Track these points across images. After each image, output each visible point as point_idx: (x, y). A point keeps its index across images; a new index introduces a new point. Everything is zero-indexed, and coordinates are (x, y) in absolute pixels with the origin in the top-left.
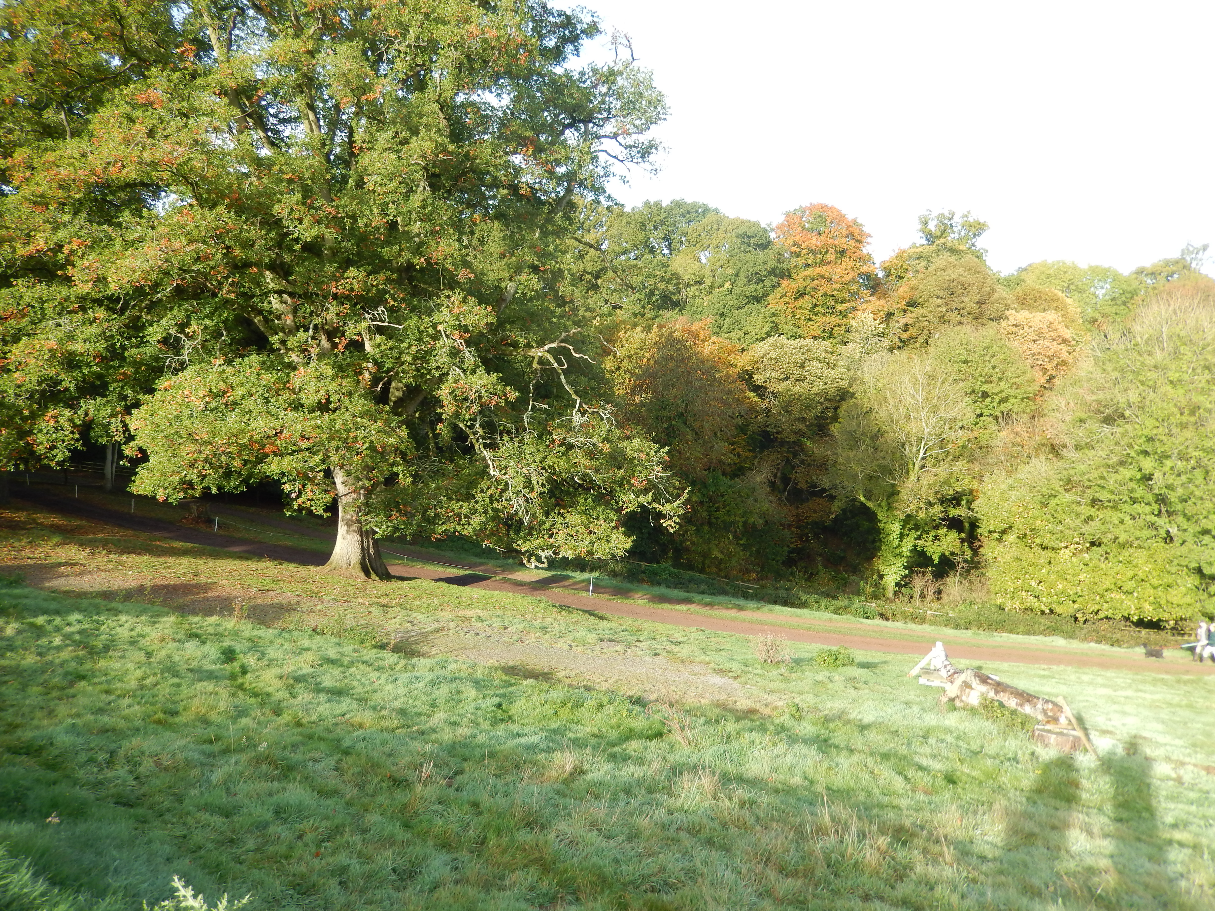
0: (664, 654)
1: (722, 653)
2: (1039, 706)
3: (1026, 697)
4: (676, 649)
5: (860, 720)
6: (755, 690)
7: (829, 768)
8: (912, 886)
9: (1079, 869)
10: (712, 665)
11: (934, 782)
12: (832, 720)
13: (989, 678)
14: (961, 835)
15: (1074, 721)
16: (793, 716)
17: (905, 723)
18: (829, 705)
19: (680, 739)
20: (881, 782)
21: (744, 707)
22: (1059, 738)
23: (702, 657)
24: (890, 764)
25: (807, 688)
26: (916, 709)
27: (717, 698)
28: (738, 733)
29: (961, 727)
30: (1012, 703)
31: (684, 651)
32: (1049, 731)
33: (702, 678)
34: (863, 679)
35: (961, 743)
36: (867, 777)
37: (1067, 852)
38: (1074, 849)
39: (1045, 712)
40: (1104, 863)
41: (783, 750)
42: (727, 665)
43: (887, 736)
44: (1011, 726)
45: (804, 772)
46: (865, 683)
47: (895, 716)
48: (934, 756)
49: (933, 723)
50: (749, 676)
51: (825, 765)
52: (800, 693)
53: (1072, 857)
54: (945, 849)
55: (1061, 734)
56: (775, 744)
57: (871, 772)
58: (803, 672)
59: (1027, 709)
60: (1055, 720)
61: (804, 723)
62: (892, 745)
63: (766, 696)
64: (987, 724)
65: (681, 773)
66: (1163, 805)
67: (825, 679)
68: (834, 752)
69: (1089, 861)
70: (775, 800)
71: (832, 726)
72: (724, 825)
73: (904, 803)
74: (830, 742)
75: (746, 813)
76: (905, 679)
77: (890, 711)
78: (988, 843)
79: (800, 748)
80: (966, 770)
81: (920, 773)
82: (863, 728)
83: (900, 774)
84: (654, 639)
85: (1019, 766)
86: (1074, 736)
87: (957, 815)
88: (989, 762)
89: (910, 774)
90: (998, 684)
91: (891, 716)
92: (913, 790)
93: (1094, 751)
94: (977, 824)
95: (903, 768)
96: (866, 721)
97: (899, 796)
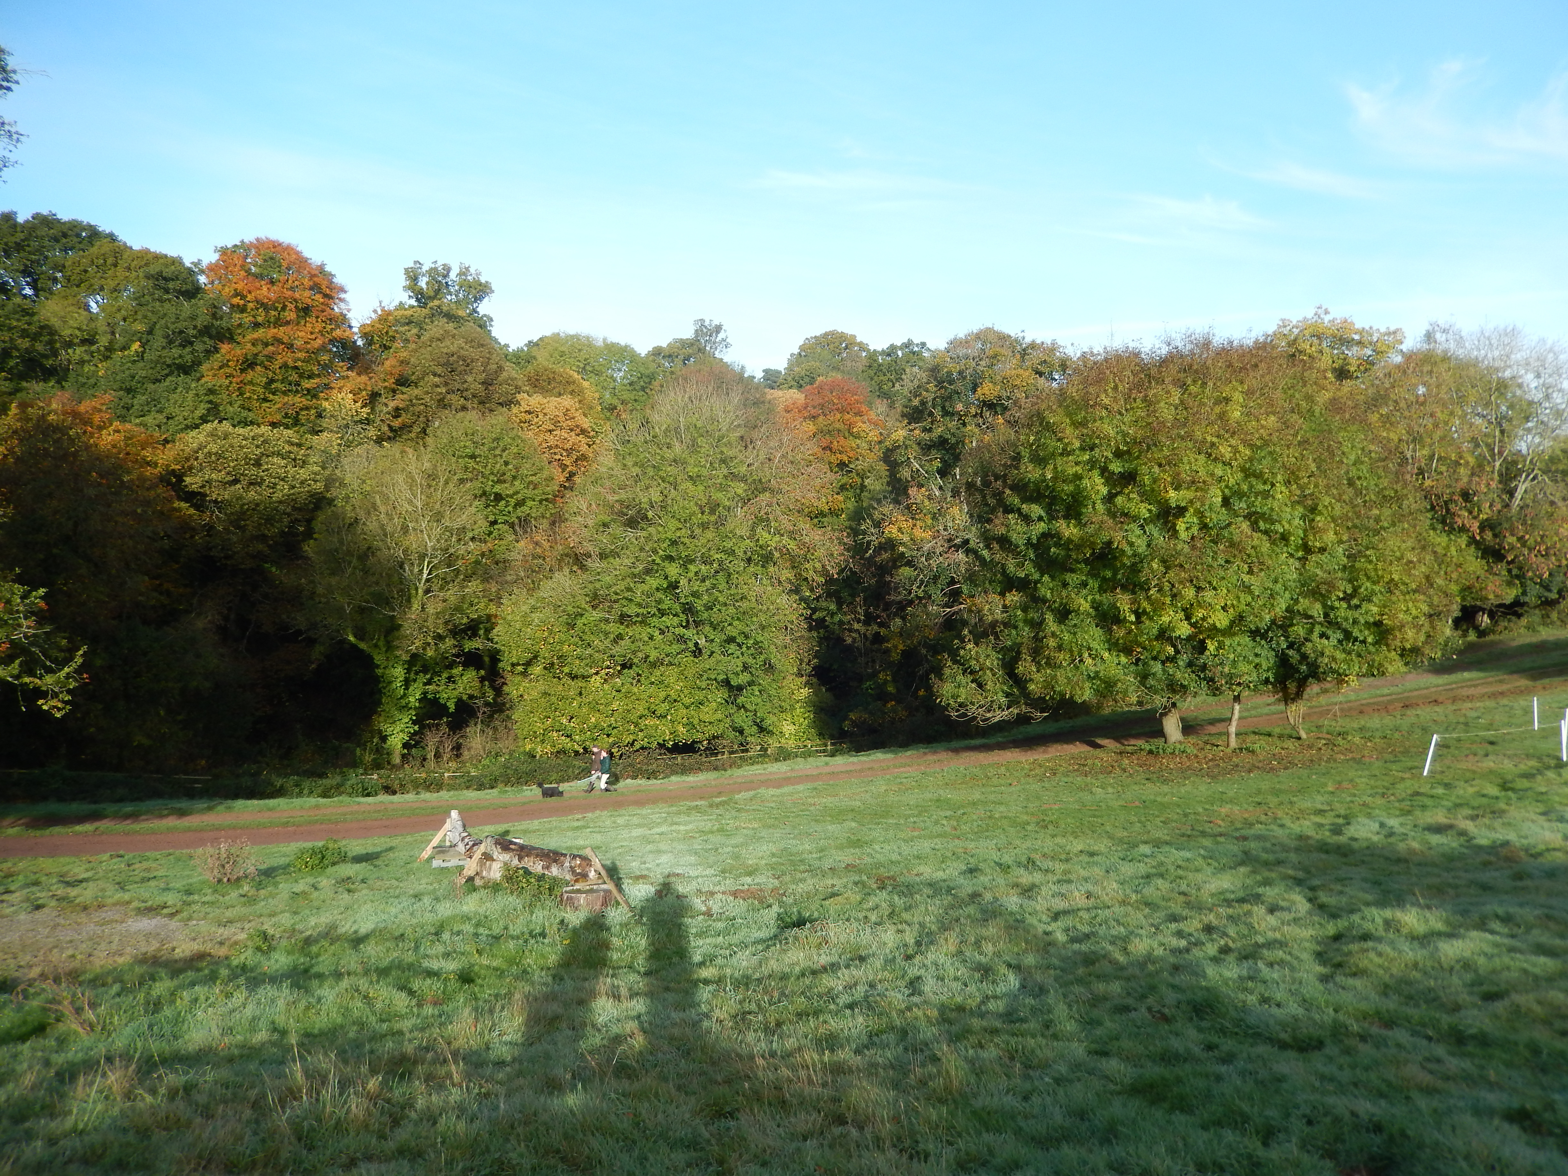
0: (53, 903)
1: (153, 883)
2: (567, 864)
3: (553, 856)
4: (73, 892)
5: (356, 932)
6: (204, 927)
7: (307, 1008)
8: (410, 1128)
9: (605, 1042)
10: (135, 904)
11: (446, 986)
12: (316, 941)
13: (512, 843)
14: (474, 1043)
15: (603, 873)
16: (258, 949)
17: (414, 921)
18: (313, 921)
19: (75, 1026)
20: (379, 1006)
21: (188, 953)
22: (590, 897)
23: (119, 896)
24: (390, 979)
25: (281, 906)
26: (426, 900)
27: (144, 950)
28: (172, 994)
29: (481, 911)
30: (537, 867)
31: (86, 894)
32: (579, 891)
33: (119, 927)
34: (360, 877)
35: (481, 930)
36: (360, 1004)
37: (594, 1026)
38: (601, 1020)
39: (572, 869)
40: (631, 1026)
41: (242, 999)
42: (159, 900)
43: (388, 944)
44: (537, 896)
45: (273, 1023)
46: (363, 881)
47: (401, 916)
48: (447, 955)
49: (449, 913)
50: (195, 907)
51: (302, 1005)
52: (272, 915)
53: (599, 1030)
54: (453, 1067)
56: (229, 995)
57: (366, 997)
58: (276, 885)
59: (555, 871)
60: (584, 876)
61: (275, 955)
62: (395, 954)
63: (221, 930)
64: (510, 899)
65: (73, 1078)
66: (693, 944)
67: (307, 889)
68: (315, 983)
69: (615, 1029)
70: (225, 1073)
71: (314, 949)
72: (144, 1133)
73: (406, 1025)
74: (313, 971)
75: (180, 1104)
76: (415, 865)
77: (393, 911)
78: (506, 1043)
79: (267, 991)
80: (485, 961)
81: (429, 981)
82: (357, 941)
83: (402, 988)
84: (36, 883)
85: (546, 941)
86: (605, 891)
87: (470, 1021)
88: (511, 944)
89: (416, 985)
90: (522, 848)
91: (396, 917)
92: (420, 1005)
93: (627, 902)
94: (494, 1025)
95: (408, 980)
96: (363, 931)
97: (402, 1017)
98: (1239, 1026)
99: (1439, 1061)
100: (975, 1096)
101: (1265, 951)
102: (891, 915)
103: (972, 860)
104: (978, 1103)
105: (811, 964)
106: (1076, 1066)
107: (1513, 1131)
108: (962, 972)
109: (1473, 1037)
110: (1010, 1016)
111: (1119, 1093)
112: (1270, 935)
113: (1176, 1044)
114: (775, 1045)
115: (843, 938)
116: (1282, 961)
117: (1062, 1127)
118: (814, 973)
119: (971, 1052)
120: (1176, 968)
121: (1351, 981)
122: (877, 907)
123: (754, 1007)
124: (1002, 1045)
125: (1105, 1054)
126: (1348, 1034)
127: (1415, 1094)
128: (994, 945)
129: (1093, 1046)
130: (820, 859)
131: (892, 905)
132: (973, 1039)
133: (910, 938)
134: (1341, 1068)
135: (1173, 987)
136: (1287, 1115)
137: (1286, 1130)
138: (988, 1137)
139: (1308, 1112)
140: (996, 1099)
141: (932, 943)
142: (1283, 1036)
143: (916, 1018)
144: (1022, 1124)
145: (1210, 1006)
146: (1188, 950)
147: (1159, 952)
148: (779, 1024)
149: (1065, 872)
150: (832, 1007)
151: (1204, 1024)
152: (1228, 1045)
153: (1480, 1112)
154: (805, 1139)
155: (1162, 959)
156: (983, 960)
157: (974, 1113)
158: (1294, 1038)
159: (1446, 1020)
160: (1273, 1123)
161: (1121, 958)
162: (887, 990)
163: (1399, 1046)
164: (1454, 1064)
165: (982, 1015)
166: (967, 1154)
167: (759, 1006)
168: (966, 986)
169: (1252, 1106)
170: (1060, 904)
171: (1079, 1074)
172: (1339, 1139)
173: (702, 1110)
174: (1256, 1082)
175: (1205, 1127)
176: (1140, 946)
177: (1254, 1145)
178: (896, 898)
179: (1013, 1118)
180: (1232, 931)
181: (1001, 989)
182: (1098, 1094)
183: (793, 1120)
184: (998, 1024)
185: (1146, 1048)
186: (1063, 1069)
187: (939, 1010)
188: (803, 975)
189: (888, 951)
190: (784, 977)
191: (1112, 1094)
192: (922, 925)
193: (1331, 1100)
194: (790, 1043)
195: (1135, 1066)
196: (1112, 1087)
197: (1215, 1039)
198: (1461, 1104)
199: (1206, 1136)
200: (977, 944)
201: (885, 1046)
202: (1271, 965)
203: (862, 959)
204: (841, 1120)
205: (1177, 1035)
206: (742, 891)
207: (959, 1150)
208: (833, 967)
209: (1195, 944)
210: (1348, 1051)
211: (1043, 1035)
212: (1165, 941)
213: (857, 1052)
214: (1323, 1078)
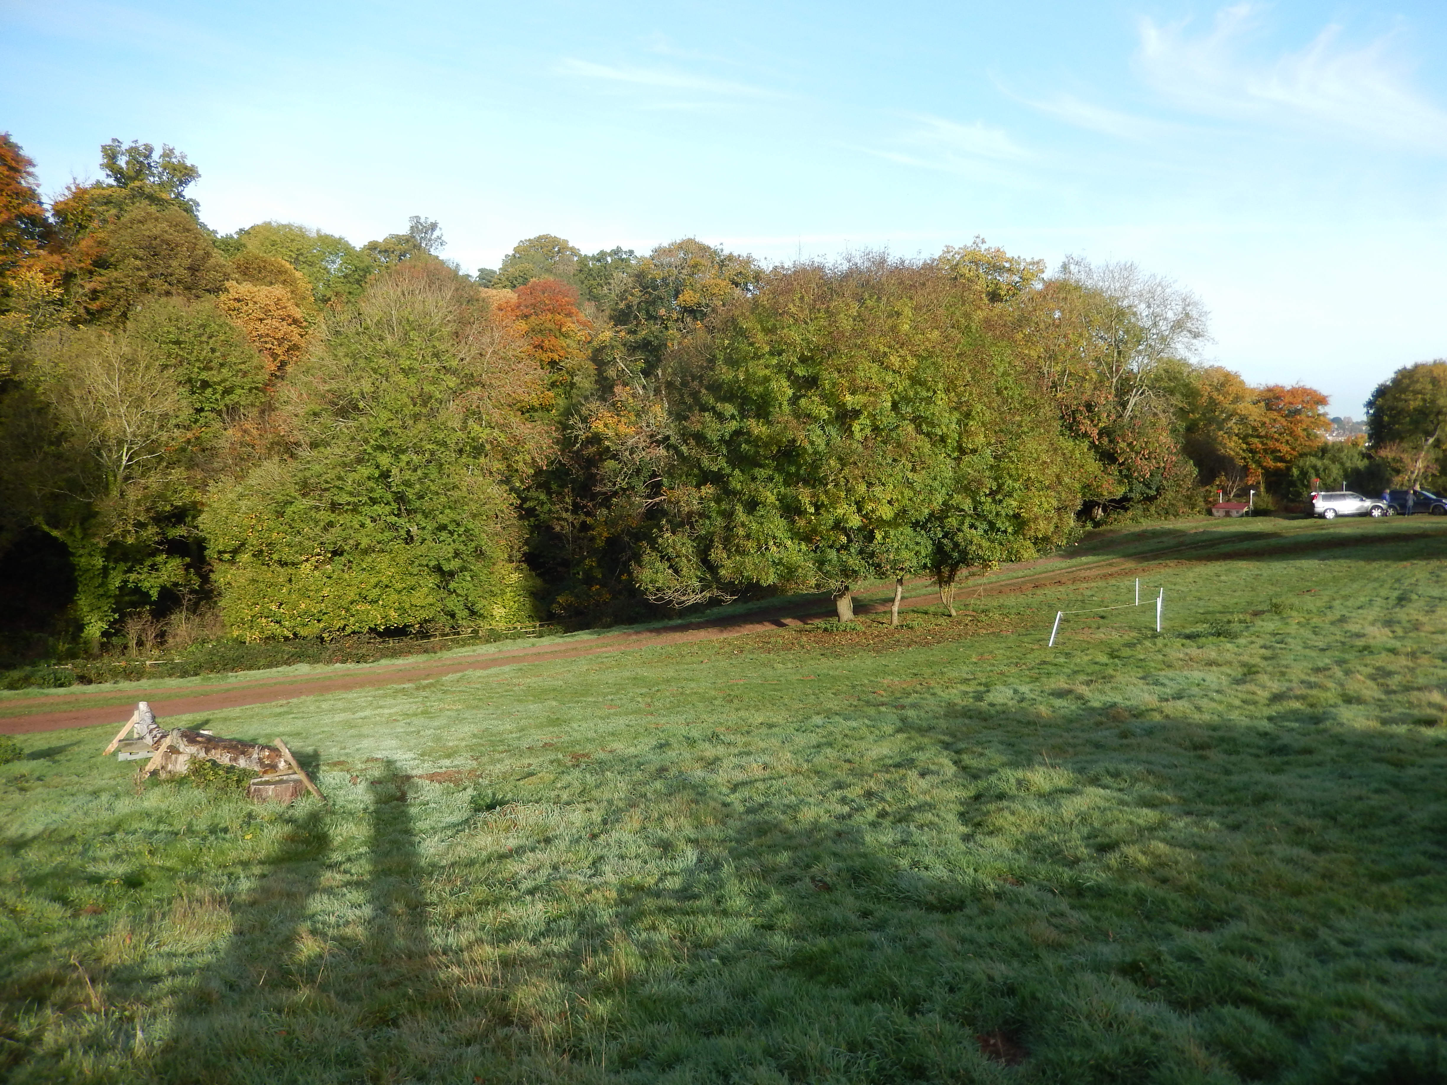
2: (255, 756)
3: (241, 748)
5: (23, 835)
11: (108, 892)
13: (199, 735)
14: (128, 958)
15: (294, 763)
17: (88, 821)
20: (28, 919)
22: (279, 788)
26: (104, 797)
29: (163, 806)
30: (225, 759)
32: (267, 783)
34: (36, 774)
35: (160, 827)
36: (5, 919)
37: (263, 929)
38: (271, 922)
39: (261, 761)
43: (52, 848)
44: (224, 789)
46: (39, 779)
47: (74, 816)
48: (117, 857)
49: (127, 810)
53: (268, 934)
55: (281, 782)
59: (242, 763)
60: (273, 767)
62: (59, 859)
64: (196, 792)
73: (55, 940)
76: (100, 759)
77: (66, 810)
78: (164, 956)
80: (157, 862)
81: (89, 889)
82: (20, 846)
83: (54, 899)
85: (228, 836)
86: (295, 781)
87: (126, 932)
88: (188, 843)
89: (73, 894)
90: (209, 739)
91: (68, 817)
92: (75, 915)
93: (319, 791)
94: (152, 935)
95: (65, 889)
96: (30, 834)
97: (51, 931)
98: (892, 891)
99: (1062, 915)
100: (644, 982)
101: (916, 815)
102: (581, 794)
103: (662, 735)
104: (646, 991)
105: (497, 848)
106: (742, 943)
107: (1127, 985)
108: (644, 848)
109: (1090, 888)
110: (685, 894)
111: (781, 968)
112: (921, 797)
113: (835, 913)
114: (450, 940)
115: (531, 821)
116: (931, 823)
117: (725, 1010)
118: (502, 857)
119: (644, 935)
120: (839, 834)
121: (989, 840)
122: (569, 785)
123: (435, 898)
124: (675, 926)
125: (770, 928)
126: (986, 893)
127: (1043, 953)
128: (676, 820)
129: (760, 921)
130: (519, 738)
131: (584, 783)
132: (648, 921)
133: (596, 816)
134: (979, 928)
135: (835, 854)
136: (933, 984)
137: (931, 999)
138: (652, 1029)
139: (950, 979)
140: (663, 985)
141: (617, 821)
142: (930, 898)
143: (595, 902)
144: (686, 1009)
145: (867, 873)
146: (850, 816)
147: (825, 819)
148: (459, 915)
149: (746, 744)
150: (514, 893)
151: (861, 891)
152: (881, 910)
153: (1098, 967)
154: (468, 1044)
155: (827, 826)
156: (665, 835)
157: (640, 1004)
158: (940, 900)
159: (1067, 874)
160: (918, 992)
161: (791, 827)
162: (570, 872)
163: (1028, 902)
164: (1076, 917)
165: (658, 894)
166: (631, 1047)
167: (439, 896)
168: (646, 862)
169: (901, 976)
170: (739, 776)
171: (744, 951)
172: (977, 1005)
173: (365, 1018)
174: (905, 948)
175: (856, 1002)
176: (808, 815)
177: (900, 1018)
178: (588, 776)
179: (678, 1005)
180: (888, 796)
181: (679, 865)
182: (761, 972)
183: (457, 1024)
184: (672, 903)
185: (808, 919)
186: (730, 947)
187: (618, 890)
188: (489, 860)
189: (574, 831)
190: (471, 863)
191: (773, 969)
192: (610, 802)
193: (970, 966)
194: (465, 937)
195: (797, 938)
196: (774, 962)
197: (870, 906)
198: (1082, 960)
199: (857, 1010)
200: (660, 819)
201: (561, 934)
202: (921, 827)
203: (548, 841)
204: (506, 1020)
205: (836, 904)
206: (439, 774)
207: (623, 1045)
208: (518, 852)
209: (857, 810)
210: (985, 911)
211: (714, 913)
212: (831, 808)
213: (534, 941)
214: (963, 940)
